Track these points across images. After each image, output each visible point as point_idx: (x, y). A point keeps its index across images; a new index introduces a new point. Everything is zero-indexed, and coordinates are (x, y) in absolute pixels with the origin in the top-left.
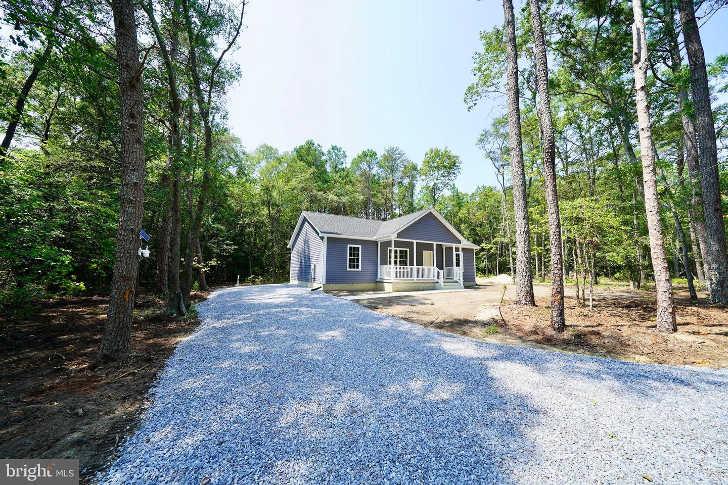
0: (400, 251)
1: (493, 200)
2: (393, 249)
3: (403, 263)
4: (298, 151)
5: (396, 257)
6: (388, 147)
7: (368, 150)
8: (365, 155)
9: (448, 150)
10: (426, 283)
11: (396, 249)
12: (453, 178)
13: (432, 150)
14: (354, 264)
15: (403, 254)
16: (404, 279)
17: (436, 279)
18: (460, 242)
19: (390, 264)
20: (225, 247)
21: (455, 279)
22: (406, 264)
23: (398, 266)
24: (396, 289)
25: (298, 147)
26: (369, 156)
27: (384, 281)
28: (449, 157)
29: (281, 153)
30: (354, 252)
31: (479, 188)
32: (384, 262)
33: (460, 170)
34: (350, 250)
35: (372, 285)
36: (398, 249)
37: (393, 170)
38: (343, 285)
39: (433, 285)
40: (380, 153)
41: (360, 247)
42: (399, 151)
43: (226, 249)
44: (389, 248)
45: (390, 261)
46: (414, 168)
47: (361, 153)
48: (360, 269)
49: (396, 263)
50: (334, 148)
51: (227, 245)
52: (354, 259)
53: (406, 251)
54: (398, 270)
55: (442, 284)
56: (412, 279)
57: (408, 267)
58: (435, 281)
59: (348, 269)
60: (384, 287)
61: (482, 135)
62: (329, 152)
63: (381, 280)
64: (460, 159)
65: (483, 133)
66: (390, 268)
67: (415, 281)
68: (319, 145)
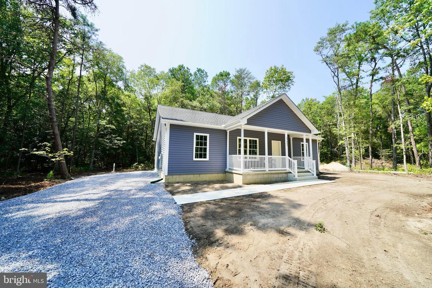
0: (250, 140)
1: (316, 107)
2: (243, 138)
3: (253, 153)
4: (172, 71)
5: (245, 147)
6: (238, 69)
7: (224, 71)
8: (221, 75)
9: (284, 67)
10: (278, 173)
11: (246, 138)
12: (287, 89)
13: (271, 68)
14: (201, 153)
15: (253, 144)
16: (255, 169)
17: (288, 169)
18: (310, 131)
19: (240, 153)
20: (116, 142)
21: (306, 168)
22: (256, 154)
23: (248, 156)
24: (247, 181)
25: (172, 69)
26: (224, 76)
27: (233, 172)
28: (285, 73)
29: (158, 72)
30: (201, 141)
31: (303, 100)
32: (234, 151)
33: (293, 83)
34: (197, 139)
35: (220, 176)
36: (248, 139)
37: (242, 86)
38: (189, 176)
39: (285, 175)
40: (233, 74)
41: (208, 135)
42: (247, 70)
43: (116, 143)
44: (238, 138)
45: (240, 150)
46: (258, 84)
47: (218, 74)
48: (207, 159)
49: (245, 153)
50: (199, 70)
51: (118, 140)
52: (201, 149)
53: (256, 141)
54: (248, 160)
55: (296, 174)
56: (264, 169)
57: (258, 156)
58: (288, 171)
59: (195, 159)
60: (233, 178)
61: (319, 43)
62: (195, 74)
63: (230, 171)
64: (294, 74)
65: (320, 40)
66: (240, 158)
67: (267, 171)
68: (187, 68)
